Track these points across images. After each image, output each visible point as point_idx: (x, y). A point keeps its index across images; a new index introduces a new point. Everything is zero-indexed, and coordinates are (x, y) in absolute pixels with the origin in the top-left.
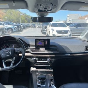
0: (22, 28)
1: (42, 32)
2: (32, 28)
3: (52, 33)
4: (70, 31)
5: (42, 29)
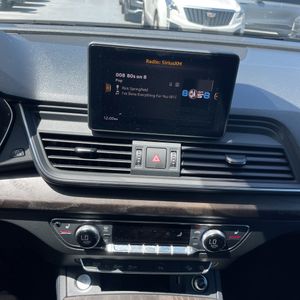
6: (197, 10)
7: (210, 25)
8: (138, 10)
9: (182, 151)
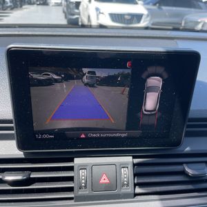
0: (9, 4)
1: (66, 17)
2: (40, 7)
3: (98, 18)
4: (148, 16)
5: (67, 9)
6: (118, 15)
7: (128, 23)
8: (76, 16)
9: (134, 165)
